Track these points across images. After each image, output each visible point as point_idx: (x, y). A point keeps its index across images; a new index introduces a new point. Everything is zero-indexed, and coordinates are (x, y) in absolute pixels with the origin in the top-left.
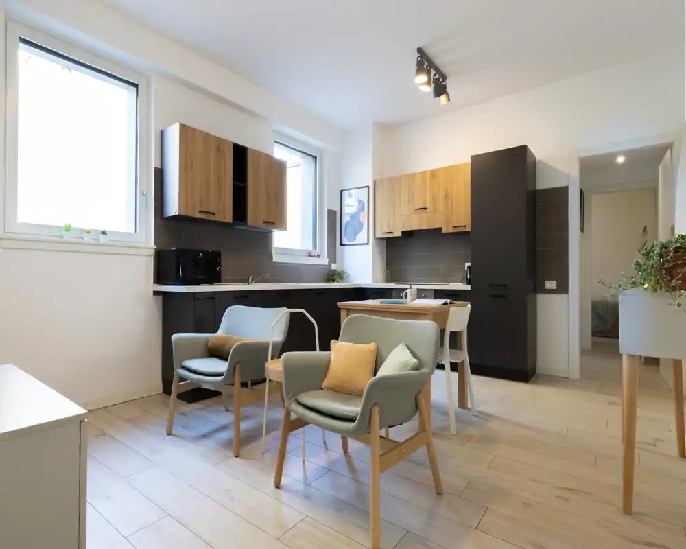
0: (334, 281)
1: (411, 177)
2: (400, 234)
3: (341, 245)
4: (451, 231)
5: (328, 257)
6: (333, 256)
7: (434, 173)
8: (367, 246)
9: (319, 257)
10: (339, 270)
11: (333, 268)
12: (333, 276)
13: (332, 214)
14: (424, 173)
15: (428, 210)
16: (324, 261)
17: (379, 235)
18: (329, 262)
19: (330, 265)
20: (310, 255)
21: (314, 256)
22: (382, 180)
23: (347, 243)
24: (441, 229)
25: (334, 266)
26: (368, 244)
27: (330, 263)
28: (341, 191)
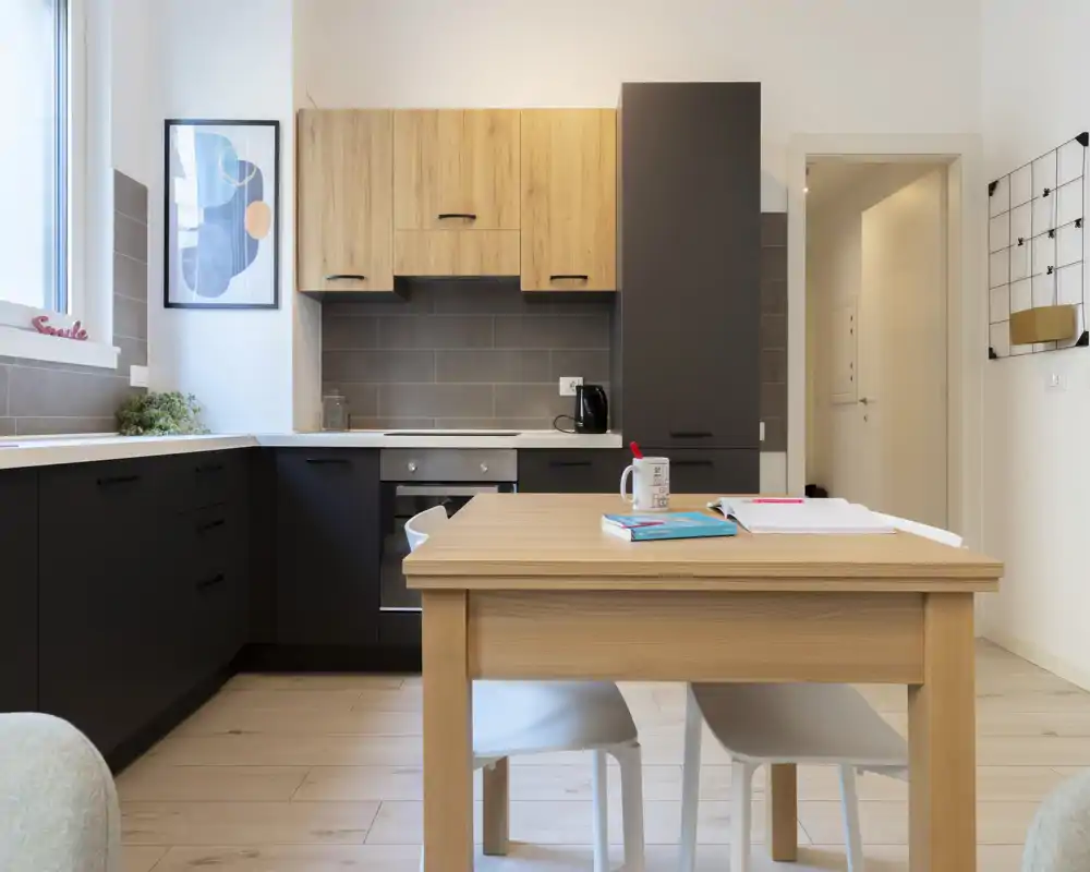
0: (146, 425)
1: (425, 120)
2: (389, 287)
3: (167, 305)
4: (546, 286)
5: (116, 342)
6: (134, 341)
7: (496, 122)
8: (272, 313)
9: (82, 336)
10: (157, 388)
11: (133, 383)
12: (141, 408)
13: (130, 196)
14: (465, 117)
15: (477, 224)
16: (101, 353)
17: (316, 283)
18: (121, 359)
19: (124, 370)
20: (39, 325)
21: (60, 334)
22: (327, 115)
23: (194, 297)
24: (516, 281)
25: (138, 376)
26: (275, 306)
27: (125, 361)
28: (168, 123)
